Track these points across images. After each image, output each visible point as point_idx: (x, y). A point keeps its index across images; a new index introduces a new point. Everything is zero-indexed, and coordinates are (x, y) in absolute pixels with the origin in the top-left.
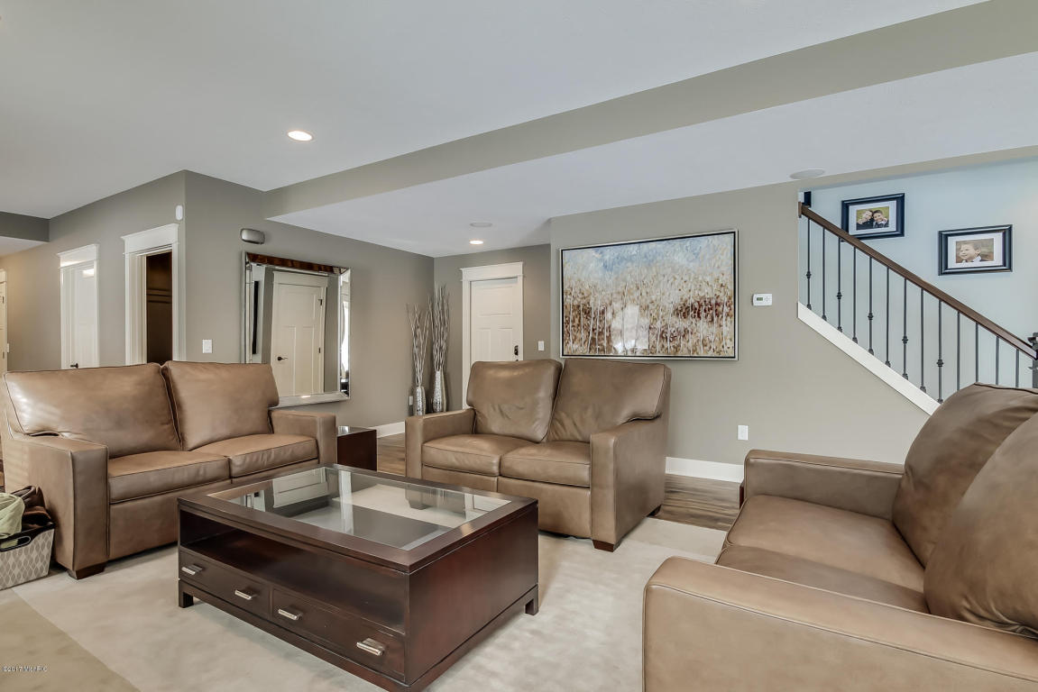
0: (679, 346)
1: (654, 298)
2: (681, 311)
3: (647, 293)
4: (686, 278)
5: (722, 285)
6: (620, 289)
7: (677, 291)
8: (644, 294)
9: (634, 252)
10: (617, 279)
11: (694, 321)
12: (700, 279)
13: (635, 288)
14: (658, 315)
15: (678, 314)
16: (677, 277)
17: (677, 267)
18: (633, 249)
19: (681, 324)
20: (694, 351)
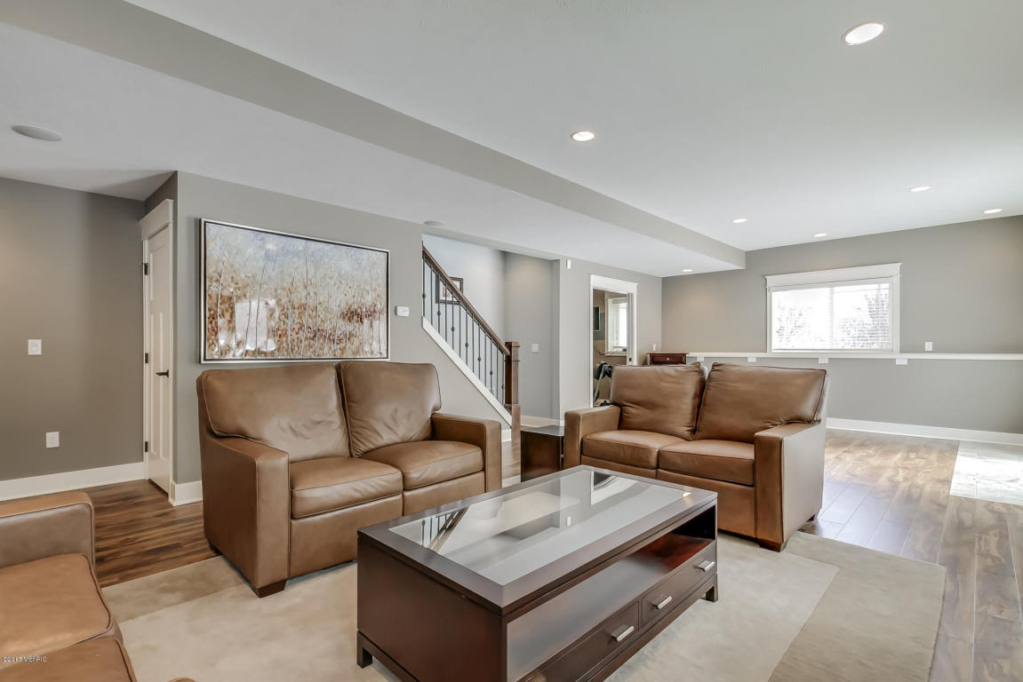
0: (345, 348)
1: (321, 299)
2: (347, 315)
3: (315, 294)
4: (351, 285)
5: (378, 296)
6: (286, 285)
7: (343, 296)
8: (312, 294)
9: (300, 248)
10: (282, 272)
11: (357, 325)
12: (362, 287)
13: (302, 287)
14: (326, 317)
15: (344, 318)
16: (343, 282)
17: (343, 272)
18: (300, 244)
19: (345, 327)
20: (358, 352)
